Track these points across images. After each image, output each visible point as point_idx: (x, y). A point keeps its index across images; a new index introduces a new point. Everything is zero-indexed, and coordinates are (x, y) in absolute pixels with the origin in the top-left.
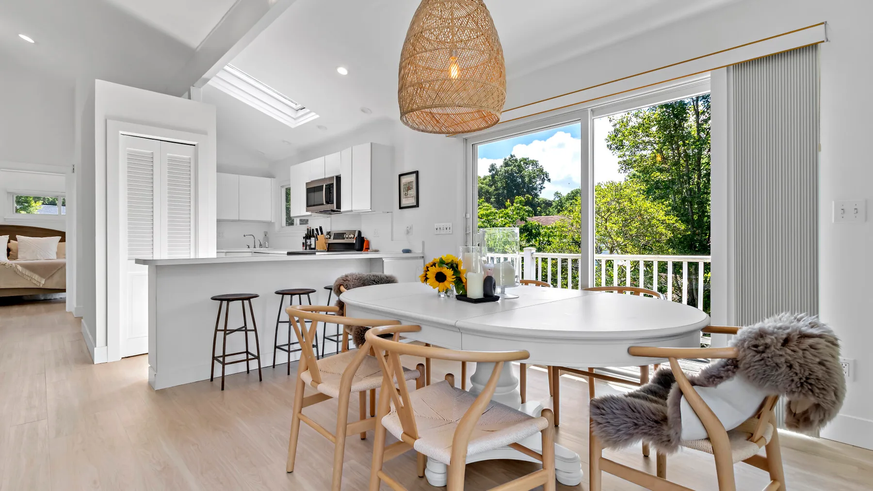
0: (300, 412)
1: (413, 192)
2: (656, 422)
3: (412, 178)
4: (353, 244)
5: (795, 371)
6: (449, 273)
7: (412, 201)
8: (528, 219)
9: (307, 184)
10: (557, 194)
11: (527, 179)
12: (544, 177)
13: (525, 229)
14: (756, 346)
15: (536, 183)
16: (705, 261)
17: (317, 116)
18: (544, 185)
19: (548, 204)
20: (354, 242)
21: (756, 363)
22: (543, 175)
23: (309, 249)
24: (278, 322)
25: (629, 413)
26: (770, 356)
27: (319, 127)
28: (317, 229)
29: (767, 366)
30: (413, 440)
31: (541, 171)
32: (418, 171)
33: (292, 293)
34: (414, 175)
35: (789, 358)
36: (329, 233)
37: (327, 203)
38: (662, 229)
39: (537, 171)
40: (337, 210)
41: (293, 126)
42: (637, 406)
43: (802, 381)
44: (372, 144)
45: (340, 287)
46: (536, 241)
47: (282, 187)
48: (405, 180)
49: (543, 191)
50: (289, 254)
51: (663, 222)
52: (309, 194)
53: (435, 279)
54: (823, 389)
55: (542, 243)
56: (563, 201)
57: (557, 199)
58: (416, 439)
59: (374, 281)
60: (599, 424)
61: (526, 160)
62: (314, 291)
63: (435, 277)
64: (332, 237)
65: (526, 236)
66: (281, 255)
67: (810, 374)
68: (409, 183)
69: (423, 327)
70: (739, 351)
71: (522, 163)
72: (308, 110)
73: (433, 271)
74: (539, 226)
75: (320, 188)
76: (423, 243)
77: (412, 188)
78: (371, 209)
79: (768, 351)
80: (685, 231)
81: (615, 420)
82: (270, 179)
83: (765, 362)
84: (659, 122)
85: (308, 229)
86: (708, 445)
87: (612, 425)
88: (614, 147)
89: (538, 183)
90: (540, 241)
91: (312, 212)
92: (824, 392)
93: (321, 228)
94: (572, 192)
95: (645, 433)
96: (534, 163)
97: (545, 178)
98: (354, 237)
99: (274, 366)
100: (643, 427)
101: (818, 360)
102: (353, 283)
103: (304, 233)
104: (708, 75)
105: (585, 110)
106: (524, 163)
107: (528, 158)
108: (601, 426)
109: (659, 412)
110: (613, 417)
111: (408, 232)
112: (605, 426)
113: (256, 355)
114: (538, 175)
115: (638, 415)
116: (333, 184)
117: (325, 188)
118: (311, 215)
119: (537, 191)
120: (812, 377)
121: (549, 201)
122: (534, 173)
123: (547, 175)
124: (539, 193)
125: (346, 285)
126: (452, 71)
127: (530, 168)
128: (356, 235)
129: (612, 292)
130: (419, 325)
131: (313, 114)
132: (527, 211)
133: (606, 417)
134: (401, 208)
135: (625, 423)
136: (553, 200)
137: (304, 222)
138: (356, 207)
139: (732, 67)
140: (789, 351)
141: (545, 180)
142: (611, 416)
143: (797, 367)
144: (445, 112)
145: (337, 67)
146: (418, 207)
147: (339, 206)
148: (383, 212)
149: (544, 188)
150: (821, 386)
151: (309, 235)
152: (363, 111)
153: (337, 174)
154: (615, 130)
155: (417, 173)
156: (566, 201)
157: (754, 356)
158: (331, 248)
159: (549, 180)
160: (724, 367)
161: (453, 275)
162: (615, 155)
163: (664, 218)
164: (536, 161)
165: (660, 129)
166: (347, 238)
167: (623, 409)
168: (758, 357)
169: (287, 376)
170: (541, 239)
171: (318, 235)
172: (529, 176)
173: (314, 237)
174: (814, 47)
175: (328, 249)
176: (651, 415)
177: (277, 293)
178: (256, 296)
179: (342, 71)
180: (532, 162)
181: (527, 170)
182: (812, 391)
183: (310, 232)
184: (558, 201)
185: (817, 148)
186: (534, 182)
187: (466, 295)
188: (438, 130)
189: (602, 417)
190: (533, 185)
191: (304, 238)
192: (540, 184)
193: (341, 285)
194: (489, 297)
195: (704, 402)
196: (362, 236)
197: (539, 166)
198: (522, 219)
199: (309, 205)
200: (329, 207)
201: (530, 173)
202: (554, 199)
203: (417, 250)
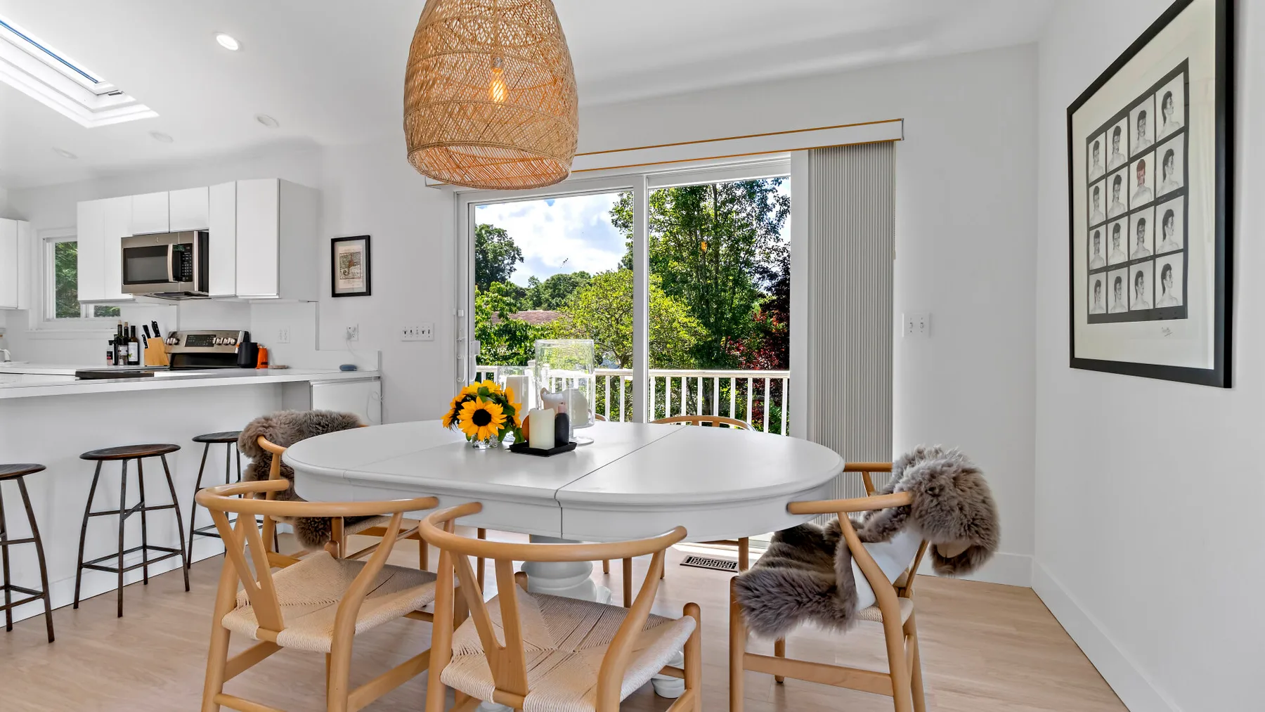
0: (220, 692)
1: (360, 270)
2: (822, 595)
3: (360, 246)
4: (234, 355)
5: (966, 513)
6: (496, 410)
7: (360, 286)
8: (510, 315)
9: (124, 240)
10: (533, 280)
11: (490, 256)
12: (514, 254)
13: (506, 330)
14: (932, 489)
15: (503, 263)
16: (755, 377)
17: (153, 114)
18: (515, 266)
19: (520, 293)
20: (236, 352)
21: (933, 509)
22: (514, 253)
23: (125, 364)
24: (88, 514)
25: (789, 589)
26: (946, 499)
27: (155, 135)
28: (146, 328)
29: (942, 511)
30: (519, 698)
31: (511, 244)
32: (369, 237)
33: (123, 454)
34: (363, 242)
35: (961, 499)
36: (173, 335)
37: (178, 277)
38: (684, 334)
39: (505, 245)
40: (201, 293)
41: (88, 125)
42: (796, 578)
43: (970, 523)
44: (279, 181)
45: (256, 440)
46: (521, 347)
47: (48, 240)
48: (342, 248)
49: (513, 274)
50: (83, 375)
51: (684, 325)
52: (129, 260)
53: (471, 421)
54: (987, 529)
55: (530, 350)
56: (542, 290)
57: (532, 287)
58: (525, 696)
59: (319, 424)
60: (753, 610)
61: (488, 227)
62: (175, 448)
63: (473, 418)
64: (183, 342)
65: (507, 340)
66: (62, 378)
67: (976, 515)
68: (352, 254)
69: (484, 503)
70: (914, 496)
71: (483, 232)
72: (130, 99)
73: (469, 408)
74: (527, 326)
75: (162, 251)
76: (380, 354)
77: (358, 263)
78: (278, 294)
79: (943, 493)
80: (707, 336)
81: (774, 601)
82: (14, 222)
83: (941, 507)
84: (676, 198)
85: (120, 326)
86: (877, 613)
87: (770, 608)
88: (620, 223)
89: (506, 262)
90: (526, 347)
91: (135, 292)
92: (988, 532)
93: (155, 325)
94: (553, 279)
95: (812, 612)
96: (501, 233)
97: (516, 256)
98: (236, 343)
99: (76, 604)
100: (809, 604)
101: (981, 498)
102: (282, 431)
103: (112, 334)
104: (789, 155)
105: (639, 176)
106: (486, 232)
107: (492, 226)
108: (756, 612)
109: (821, 581)
110: (770, 598)
111: (350, 337)
112: (762, 612)
113: (40, 589)
114: (506, 251)
115: (800, 590)
116: (191, 245)
117: (173, 252)
118: (134, 300)
119: (506, 275)
120: (978, 517)
121: (521, 289)
122: (501, 248)
123: (518, 251)
124: (507, 277)
125: (271, 435)
126: (495, 89)
127: (496, 239)
128: (240, 340)
129: (680, 424)
130: (479, 501)
131: (143, 107)
132: (508, 305)
133: (763, 599)
134: (334, 295)
135: (787, 604)
136: (527, 287)
137: (105, 310)
138: (246, 290)
139: (813, 150)
140: (959, 492)
141: (516, 258)
142: (768, 597)
143: (967, 508)
144: (469, 152)
145: (216, 33)
146: (370, 294)
147: (204, 286)
148: (299, 301)
149: (515, 270)
150: (985, 527)
151: (125, 337)
152: (260, 120)
153: (201, 227)
154: (622, 201)
155: (368, 239)
156: (545, 290)
157: (932, 501)
158: (177, 362)
159: (522, 259)
160: (895, 516)
161: (502, 414)
162: (623, 234)
163: (686, 320)
164: (504, 231)
165: (677, 206)
166: (220, 344)
167: (780, 585)
168: (935, 502)
169: (116, 619)
170: (528, 345)
171: (149, 337)
172: (494, 252)
173: (136, 340)
174: (889, 144)
175: (172, 363)
176: (816, 587)
177: (86, 457)
178: (38, 469)
179: (228, 42)
180: (500, 233)
181: (490, 242)
182: (977, 532)
183: (126, 330)
184: (533, 289)
185: (891, 255)
186: (500, 261)
187: (528, 444)
188: (458, 179)
189: (756, 601)
190: (499, 265)
191: (111, 342)
192: (508, 264)
193: (258, 436)
194: (562, 444)
195: (874, 562)
196: (253, 341)
197: (508, 237)
198: (501, 316)
199: (127, 280)
200: (182, 286)
201: (495, 247)
202: (529, 286)
203: (369, 366)
